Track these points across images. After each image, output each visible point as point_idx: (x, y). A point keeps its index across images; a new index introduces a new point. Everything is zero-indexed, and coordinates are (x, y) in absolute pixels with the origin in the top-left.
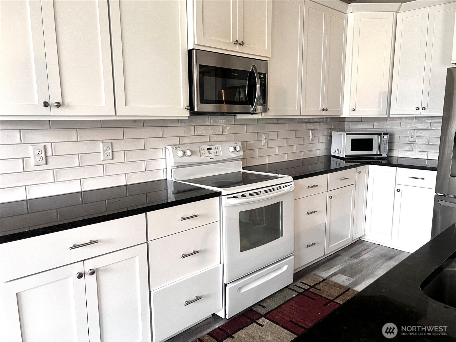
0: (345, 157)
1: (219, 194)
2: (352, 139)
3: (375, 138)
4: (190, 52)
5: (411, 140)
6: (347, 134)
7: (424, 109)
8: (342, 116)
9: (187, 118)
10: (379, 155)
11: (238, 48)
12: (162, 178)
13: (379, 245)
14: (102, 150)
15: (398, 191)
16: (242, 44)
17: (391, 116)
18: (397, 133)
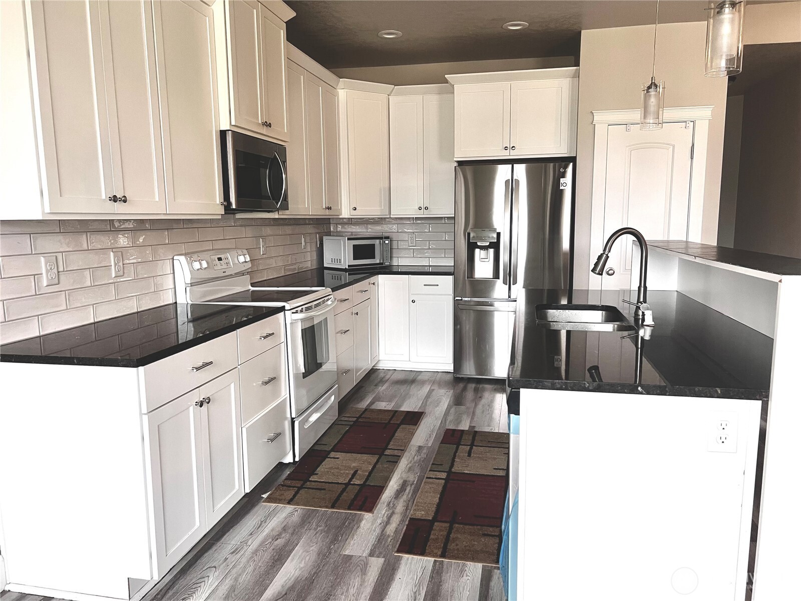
0: (347, 268)
1: (282, 309)
2: (354, 245)
3: (377, 242)
4: (223, 134)
5: (411, 245)
6: (349, 239)
7: (426, 208)
8: (340, 217)
9: (220, 217)
10: (382, 264)
11: (264, 130)
12: (171, 302)
13: (395, 370)
14: (113, 264)
15: (413, 301)
16: (270, 125)
17: (392, 216)
18: (394, 237)
